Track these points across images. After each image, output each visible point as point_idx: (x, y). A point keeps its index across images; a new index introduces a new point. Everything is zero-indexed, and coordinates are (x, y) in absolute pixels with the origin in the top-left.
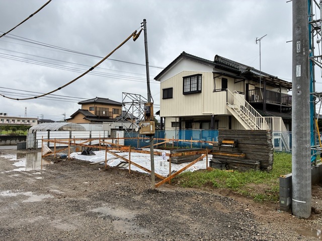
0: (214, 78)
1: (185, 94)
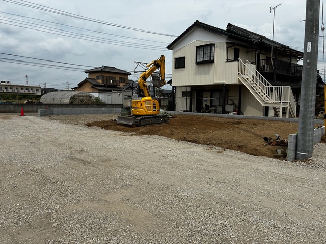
0: (227, 48)
1: (197, 63)
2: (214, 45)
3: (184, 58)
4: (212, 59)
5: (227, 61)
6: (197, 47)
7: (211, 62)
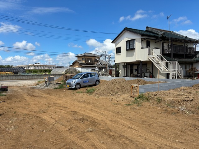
1: (127, 50)
2: (135, 40)
3: (120, 47)
4: (134, 47)
5: (142, 48)
6: (126, 41)
7: (134, 49)
